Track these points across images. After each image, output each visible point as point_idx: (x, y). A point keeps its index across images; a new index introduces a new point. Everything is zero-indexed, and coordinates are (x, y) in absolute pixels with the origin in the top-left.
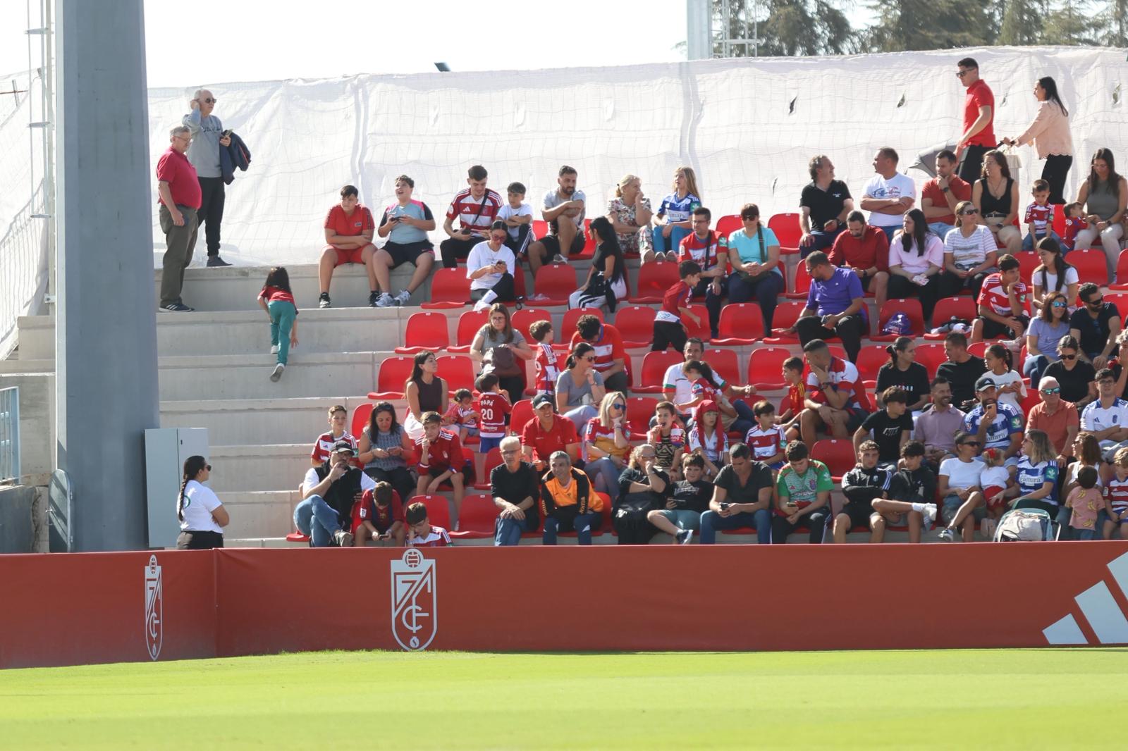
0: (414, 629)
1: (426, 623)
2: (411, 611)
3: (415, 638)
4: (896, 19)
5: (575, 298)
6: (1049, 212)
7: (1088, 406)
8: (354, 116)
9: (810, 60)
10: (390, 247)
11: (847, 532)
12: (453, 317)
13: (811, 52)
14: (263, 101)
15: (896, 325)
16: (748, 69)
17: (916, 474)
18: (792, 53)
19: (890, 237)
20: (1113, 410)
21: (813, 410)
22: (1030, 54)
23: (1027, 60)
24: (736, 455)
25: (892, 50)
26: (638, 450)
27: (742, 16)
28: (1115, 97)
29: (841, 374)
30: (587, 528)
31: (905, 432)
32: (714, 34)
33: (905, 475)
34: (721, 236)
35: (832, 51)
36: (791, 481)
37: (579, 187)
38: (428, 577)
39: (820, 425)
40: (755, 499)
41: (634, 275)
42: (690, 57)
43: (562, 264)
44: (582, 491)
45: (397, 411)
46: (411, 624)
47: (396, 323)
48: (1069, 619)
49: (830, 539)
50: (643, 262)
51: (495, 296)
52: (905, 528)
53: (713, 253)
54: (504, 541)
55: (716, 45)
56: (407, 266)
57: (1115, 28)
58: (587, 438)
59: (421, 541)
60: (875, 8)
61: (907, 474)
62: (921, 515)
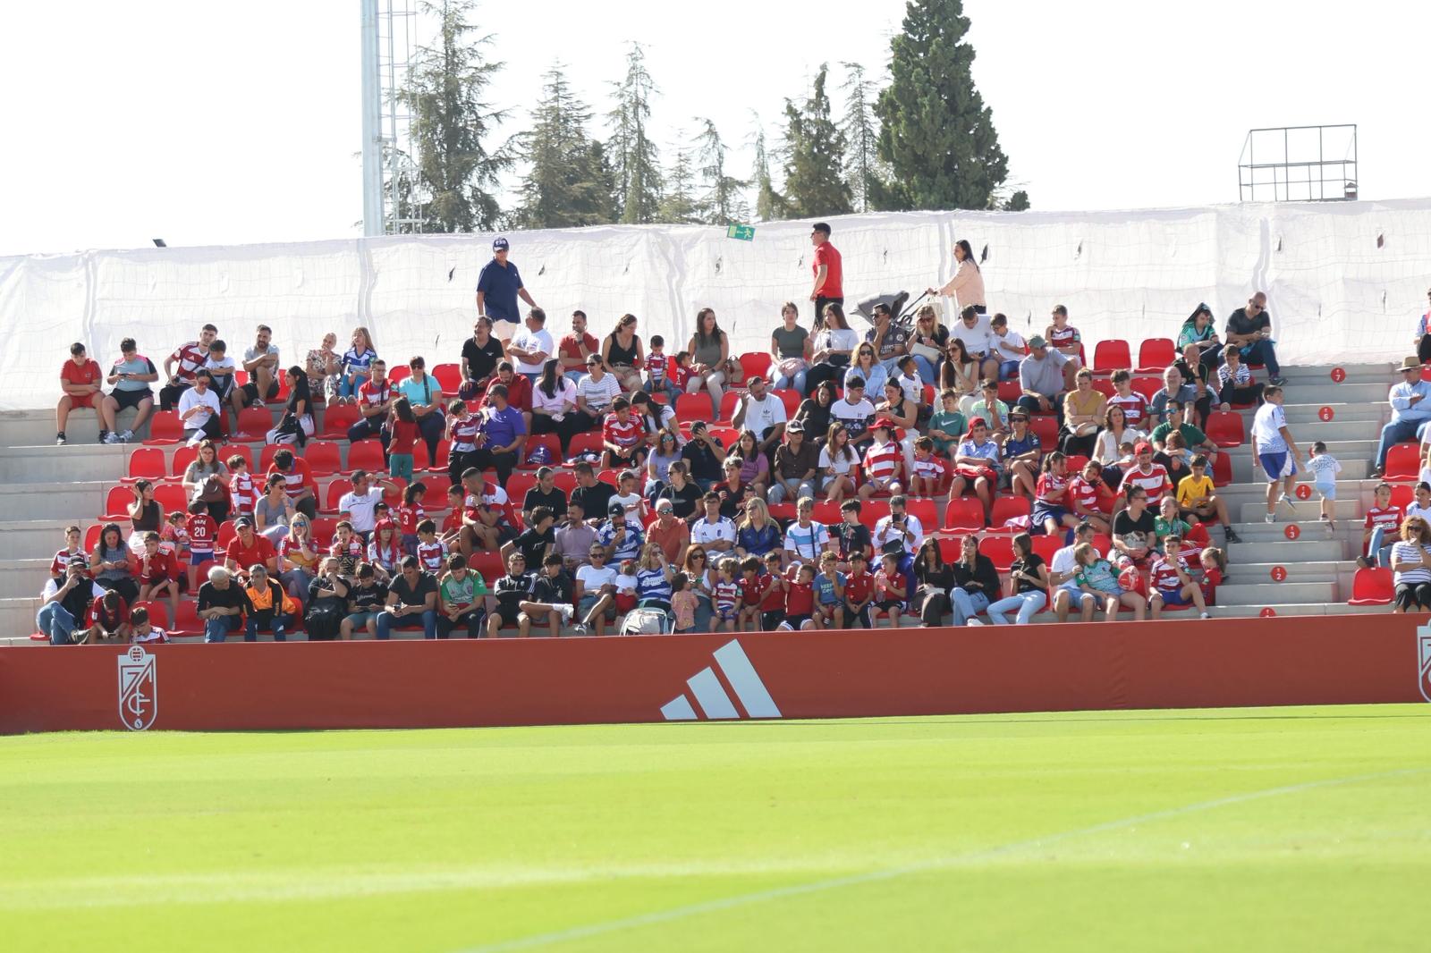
0: (138, 712)
1: (147, 707)
2: (135, 698)
3: (139, 720)
4: (537, 202)
5: (271, 435)
6: (664, 361)
7: (697, 522)
8: (85, 284)
9: (466, 236)
10: (116, 393)
11: (499, 629)
12: (169, 452)
13: (468, 229)
14: (8, 272)
15: (539, 456)
16: (414, 244)
17: (556, 580)
18: (451, 230)
19: (532, 382)
20: (717, 526)
21: (470, 526)
22: (647, 231)
23: (645, 236)
24: (406, 565)
25: (534, 228)
26: (325, 562)
27: (409, 200)
28: (718, 266)
29: (493, 497)
30: (281, 628)
31: (548, 545)
32: (386, 215)
33: (547, 581)
34: (392, 383)
35: (485, 228)
36: (452, 587)
37: (272, 343)
38: (149, 670)
39: (475, 539)
40: (423, 602)
41: (320, 415)
42: (366, 234)
43: (260, 407)
44: (277, 597)
45: (122, 531)
46: (135, 708)
47: (122, 457)
48: (682, 699)
49: (485, 634)
50: (327, 405)
51: (204, 434)
52: (547, 625)
53: (386, 397)
54: (213, 639)
55: (388, 224)
56: (131, 409)
57: (718, 209)
58: (281, 553)
59: (143, 639)
60: (520, 192)
61: (549, 580)
62: (559, 614)
